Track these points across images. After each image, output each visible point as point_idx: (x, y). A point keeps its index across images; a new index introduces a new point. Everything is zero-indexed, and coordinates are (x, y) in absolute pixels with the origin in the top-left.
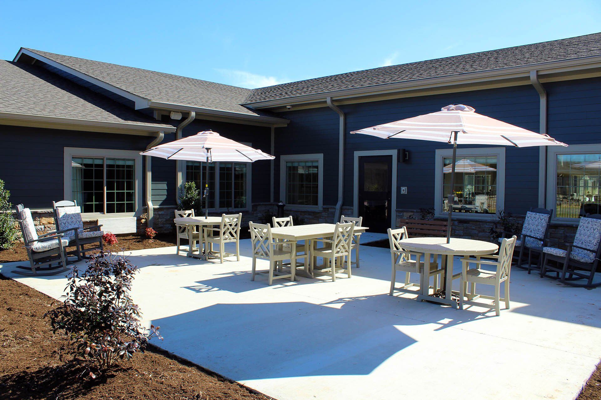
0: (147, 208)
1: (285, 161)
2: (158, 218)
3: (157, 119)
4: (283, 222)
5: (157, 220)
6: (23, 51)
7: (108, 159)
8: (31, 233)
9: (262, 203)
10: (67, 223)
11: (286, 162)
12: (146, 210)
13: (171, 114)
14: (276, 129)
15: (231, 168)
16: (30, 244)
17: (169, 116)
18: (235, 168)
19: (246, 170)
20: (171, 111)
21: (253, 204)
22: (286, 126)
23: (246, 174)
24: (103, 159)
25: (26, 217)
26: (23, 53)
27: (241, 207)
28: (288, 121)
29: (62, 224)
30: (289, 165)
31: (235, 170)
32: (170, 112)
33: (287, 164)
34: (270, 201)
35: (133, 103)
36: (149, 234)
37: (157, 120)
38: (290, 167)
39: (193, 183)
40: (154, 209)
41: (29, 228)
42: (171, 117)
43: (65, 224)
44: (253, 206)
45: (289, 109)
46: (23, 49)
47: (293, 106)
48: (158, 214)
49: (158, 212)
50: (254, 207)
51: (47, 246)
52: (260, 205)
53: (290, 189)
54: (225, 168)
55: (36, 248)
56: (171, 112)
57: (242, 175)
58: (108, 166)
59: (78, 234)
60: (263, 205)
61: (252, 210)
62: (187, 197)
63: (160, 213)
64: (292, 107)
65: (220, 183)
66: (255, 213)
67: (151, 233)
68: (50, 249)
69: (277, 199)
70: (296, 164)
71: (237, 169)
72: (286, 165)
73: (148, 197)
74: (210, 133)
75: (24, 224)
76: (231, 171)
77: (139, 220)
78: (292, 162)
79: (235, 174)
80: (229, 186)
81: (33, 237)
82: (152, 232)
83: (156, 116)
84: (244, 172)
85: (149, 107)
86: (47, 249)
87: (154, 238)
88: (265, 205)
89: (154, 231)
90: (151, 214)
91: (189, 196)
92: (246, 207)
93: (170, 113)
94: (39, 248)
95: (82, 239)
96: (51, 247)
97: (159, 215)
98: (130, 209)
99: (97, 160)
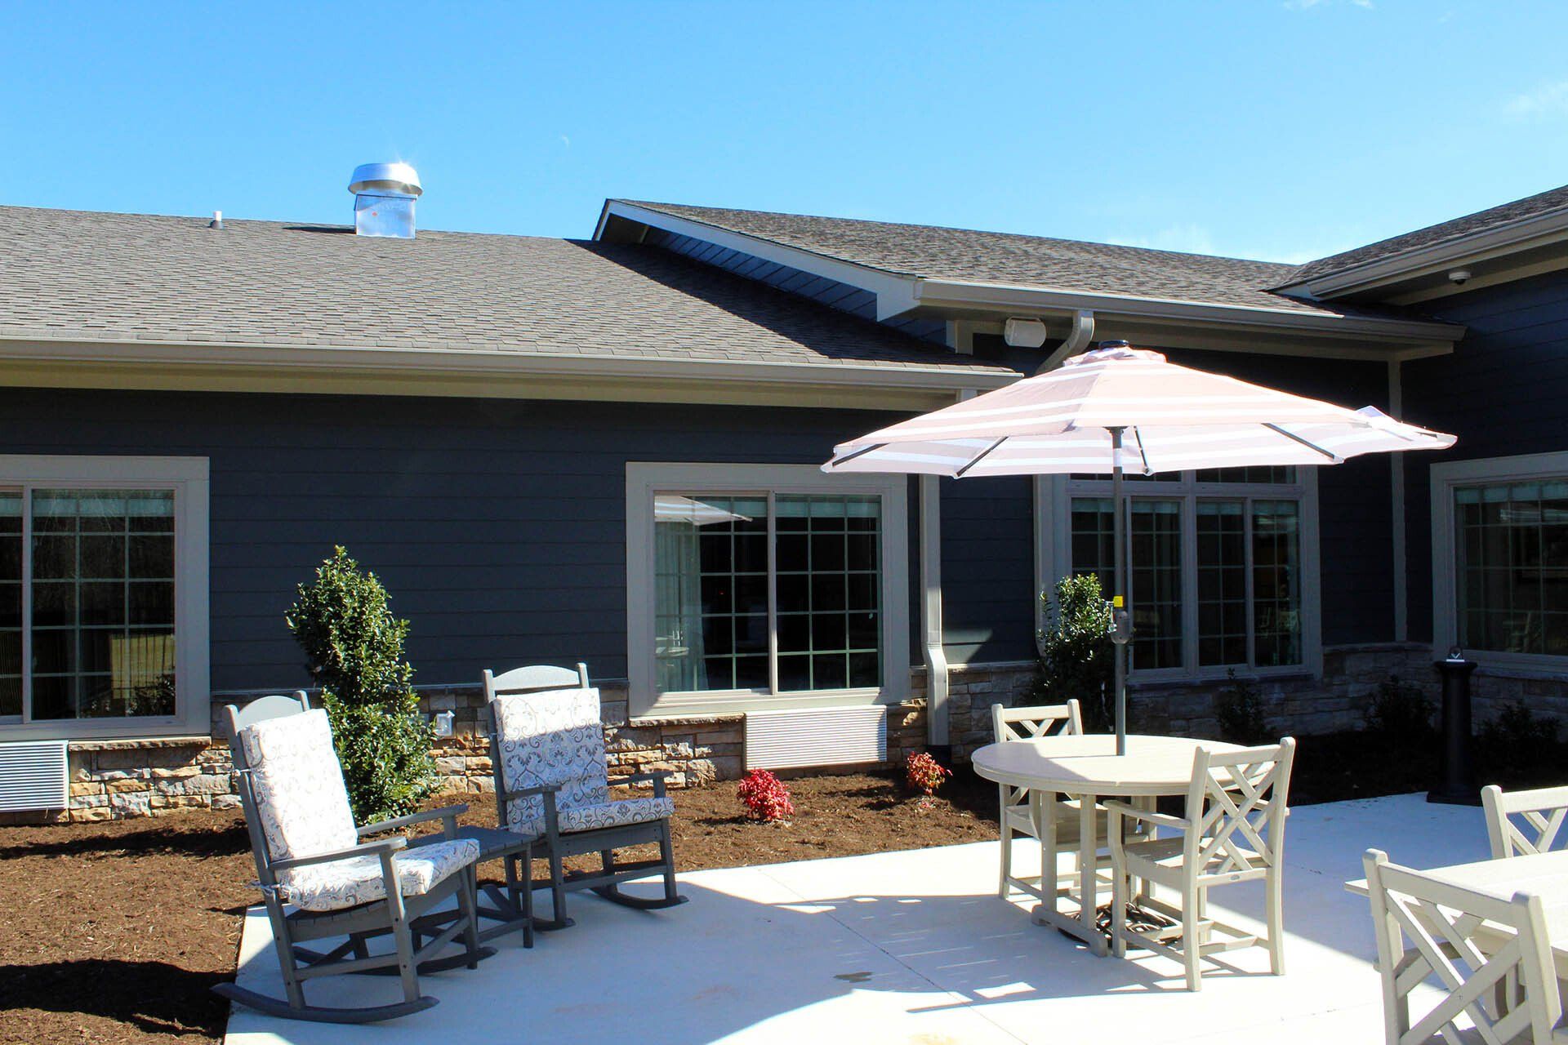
0: (925, 671)
1: (1449, 485)
2: (970, 707)
3: (957, 352)
4: (1547, 813)
5: (968, 716)
6: (613, 209)
7: (782, 499)
8: (283, 826)
9: (1360, 646)
10: (534, 759)
11: (1456, 489)
12: (922, 680)
13: (1007, 328)
14: (1406, 366)
15: (1241, 518)
16: (278, 874)
17: (1002, 337)
18: (1255, 518)
19: (1297, 524)
20: (1007, 318)
21: (1328, 649)
22: (1450, 350)
23: (1298, 536)
24: (765, 500)
25: (263, 756)
26: (611, 215)
27: (1283, 662)
28: (1459, 333)
29: (515, 763)
30: (1468, 497)
31: (1256, 526)
32: (1002, 319)
33: (1459, 493)
34: (1392, 638)
35: (871, 299)
36: (918, 777)
37: (958, 354)
38: (1470, 509)
39: (1092, 578)
40: (952, 673)
41: (272, 806)
42: (1006, 338)
43: (525, 763)
44: (1329, 659)
45: (1460, 282)
46: (611, 204)
47: (1476, 270)
48: (968, 693)
49: (967, 684)
50: (1333, 662)
51: (340, 889)
52: (1354, 651)
53: (1472, 586)
54: (1216, 517)
55: (298, 896)
56: (1008, 322)
57: (1283, 540)
58: (782, 523)
59: (556, 815)
60: (1366, 651)
61: (1325, 672)
62: (1068, 634)
63: (976, 687)
64: (1473, 275)
65: (1201, 574)
66: (1336, 682)
67: (926, 774)
68: (352, 902)
69: (1422, 627)
70: (1492, 496)
71: (1263, 521)
72: (1456, 500)
73: (929, 631)
74: (1118, 357)
75: (255, 788)
76: (1242, 528)
77: (893, 716)
78: (1482, 488)
79: (1255, 537)
80: (1234, 584)
81: (289, 844)
82: (930, 772)
83: (955, 337)
84: (1291, 529)
85: (917, 304)
86: (342, 904)
87: (937, 792)
88: (1376, 651)
89: (937, 766)
90: (941, 691)
91: (1076, 629)
92: (1300, 662)
93: (1005, 324)
94: (312, 895)
95: (570, 834)
96: (359, 897)
97: (973, 695)
98: (867, 674)
99: (743, 503)
